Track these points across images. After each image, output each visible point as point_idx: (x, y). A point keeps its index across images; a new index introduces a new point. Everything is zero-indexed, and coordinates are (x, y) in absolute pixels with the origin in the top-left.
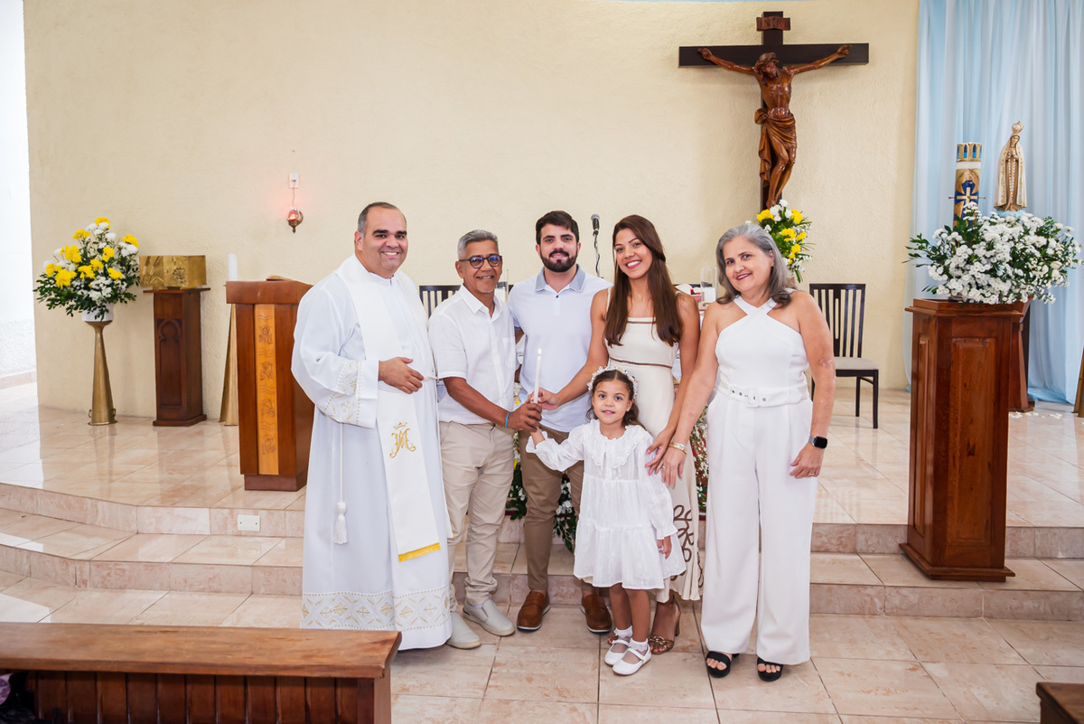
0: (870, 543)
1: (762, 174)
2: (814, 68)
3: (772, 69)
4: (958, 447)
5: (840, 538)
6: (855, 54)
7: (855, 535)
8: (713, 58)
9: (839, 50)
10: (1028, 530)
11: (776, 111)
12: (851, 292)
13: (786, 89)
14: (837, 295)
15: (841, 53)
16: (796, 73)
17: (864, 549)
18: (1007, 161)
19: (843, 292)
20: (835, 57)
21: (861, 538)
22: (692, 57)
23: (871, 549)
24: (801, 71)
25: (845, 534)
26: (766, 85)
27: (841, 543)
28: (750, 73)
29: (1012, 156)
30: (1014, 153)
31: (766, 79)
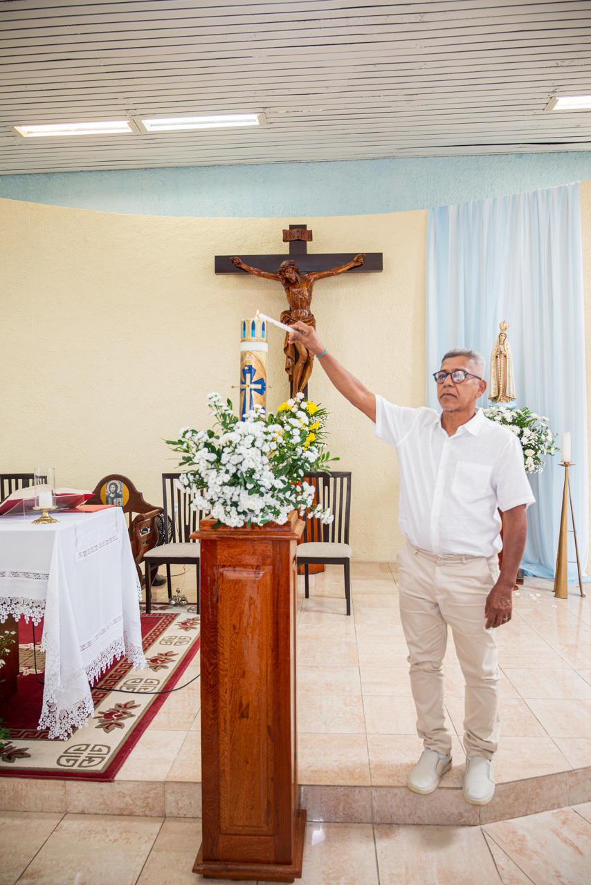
0: (181, 805)
1: (287, 369)
2: (333, 275)
3: (292, 275)
4: (229, 707)
5: (146, 798)
6: (370, 263)
7: (164, 796)
8: (244, 266)
9: (355, 259)
10: (364, 790)
11: (298, 313)
12: (339, 479)
13: (306, 293)
14: (326, 483)
15: (357, 261)
16: (316, 279)
17: (175, 812)
18: (497, 357)
19: (332, 480)
20: (352, 264)
21: (170, 798)
22: (226, 265)
23: (182, 813)
24: (321, 277)
25: (152, 794)
26: (288, 289)
27: (148, 804)
28: (276, 278)
29: (501, 352)
30: (502, 350)
31: (289, 284)
